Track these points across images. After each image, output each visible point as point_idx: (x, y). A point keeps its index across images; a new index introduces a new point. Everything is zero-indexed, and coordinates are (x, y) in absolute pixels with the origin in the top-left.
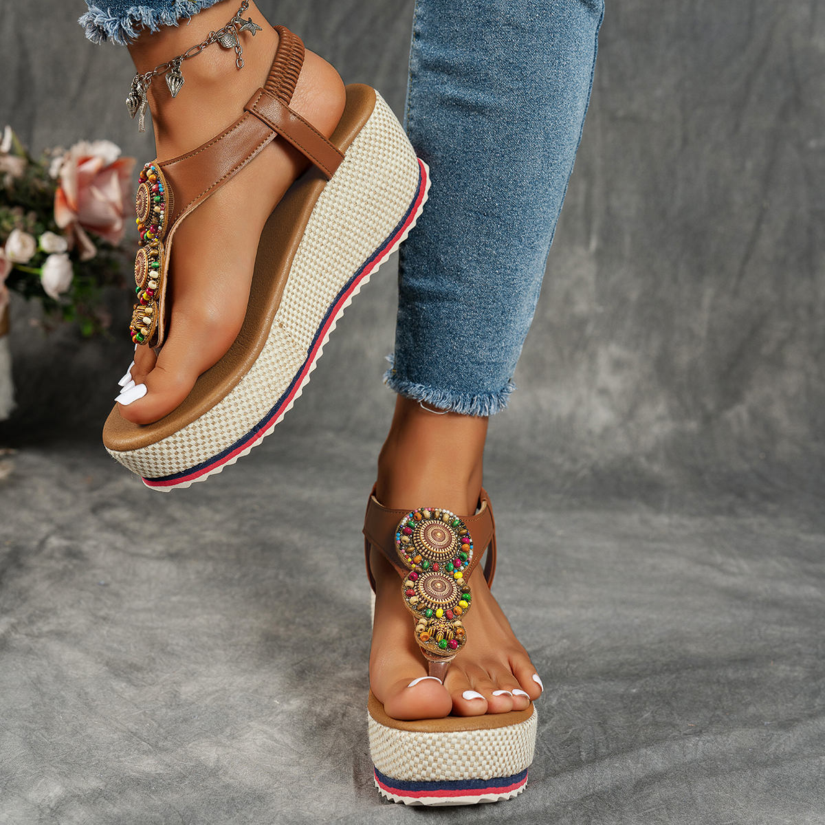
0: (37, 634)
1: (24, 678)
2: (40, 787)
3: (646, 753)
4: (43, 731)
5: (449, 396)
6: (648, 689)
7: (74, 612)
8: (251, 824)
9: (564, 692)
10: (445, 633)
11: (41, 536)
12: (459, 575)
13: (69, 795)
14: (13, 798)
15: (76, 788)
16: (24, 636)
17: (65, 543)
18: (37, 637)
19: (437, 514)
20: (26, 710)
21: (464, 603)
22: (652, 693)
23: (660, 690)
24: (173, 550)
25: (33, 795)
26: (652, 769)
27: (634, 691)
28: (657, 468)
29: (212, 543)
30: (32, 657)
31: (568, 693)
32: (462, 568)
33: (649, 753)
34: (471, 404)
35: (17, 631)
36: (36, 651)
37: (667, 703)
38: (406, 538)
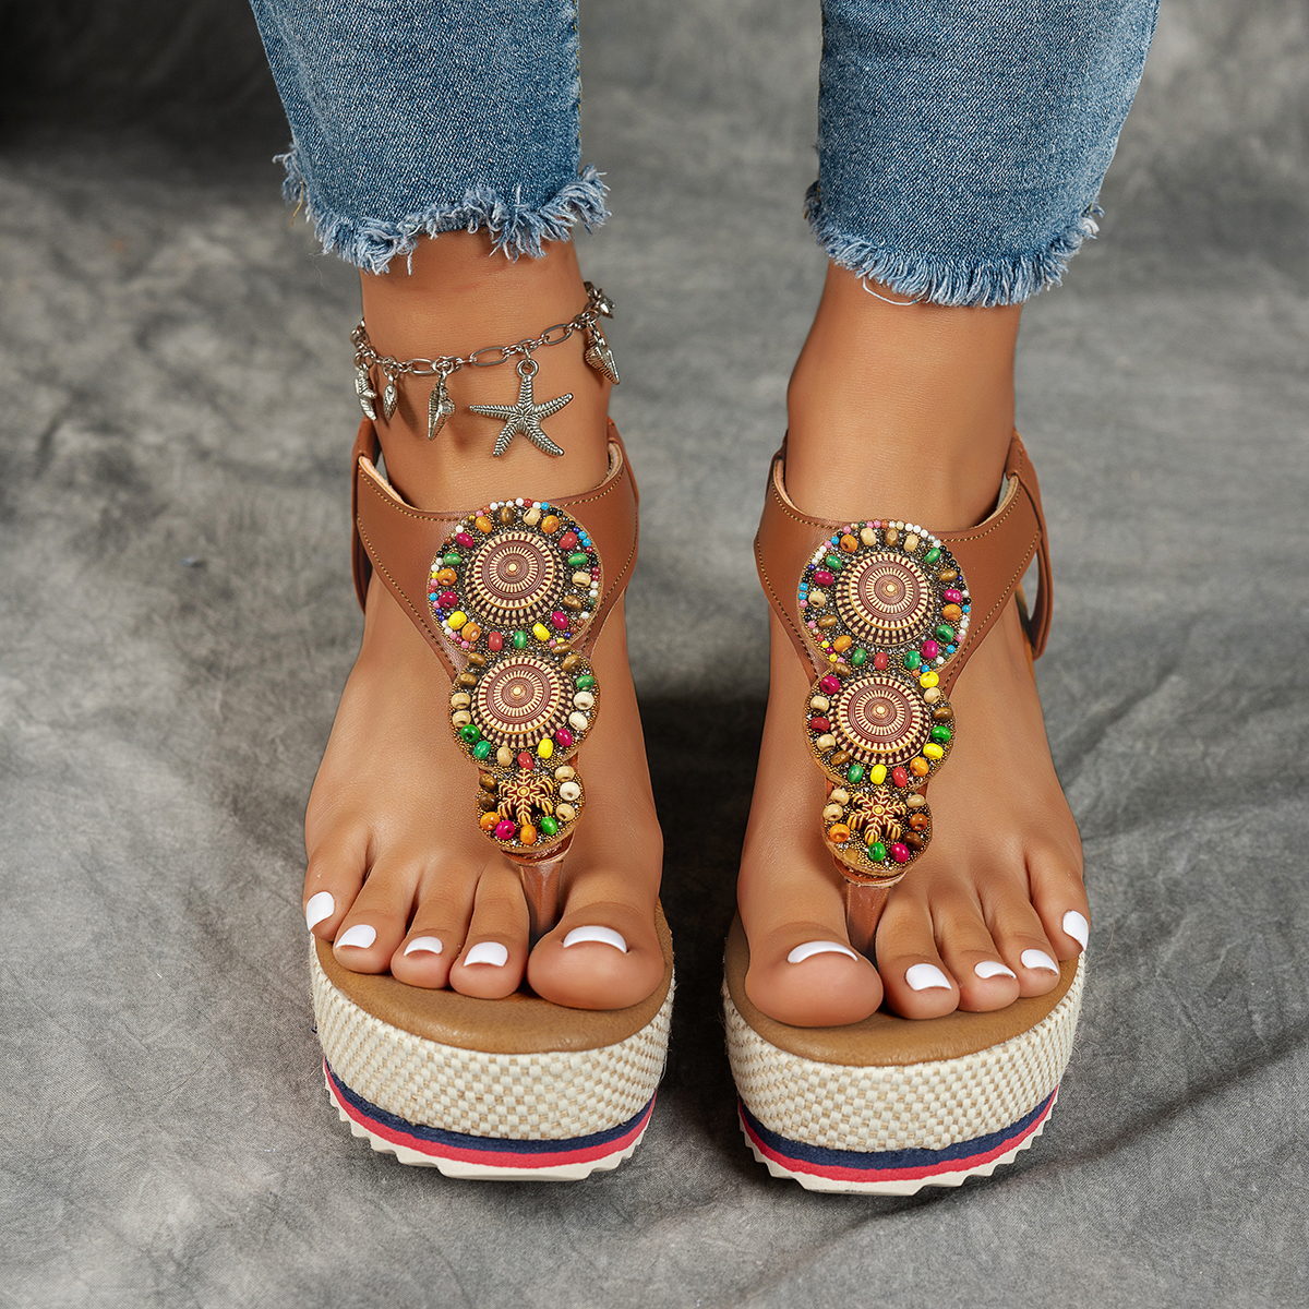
0: (73, 720)
4: (126, 1015)
5: (922, 268)
9: (1206, 837)
10: (884, 828)
11: (41, 426)
12: (930, 680)
16: (47, 729)
17: (95, 443)
18: (74, 728)
19: (892, 537)
21: (933, 750)
31: (1216, 838)
32: (940, 660)
34: (970, 284)
35: (31, 717)
38: (818, 596)
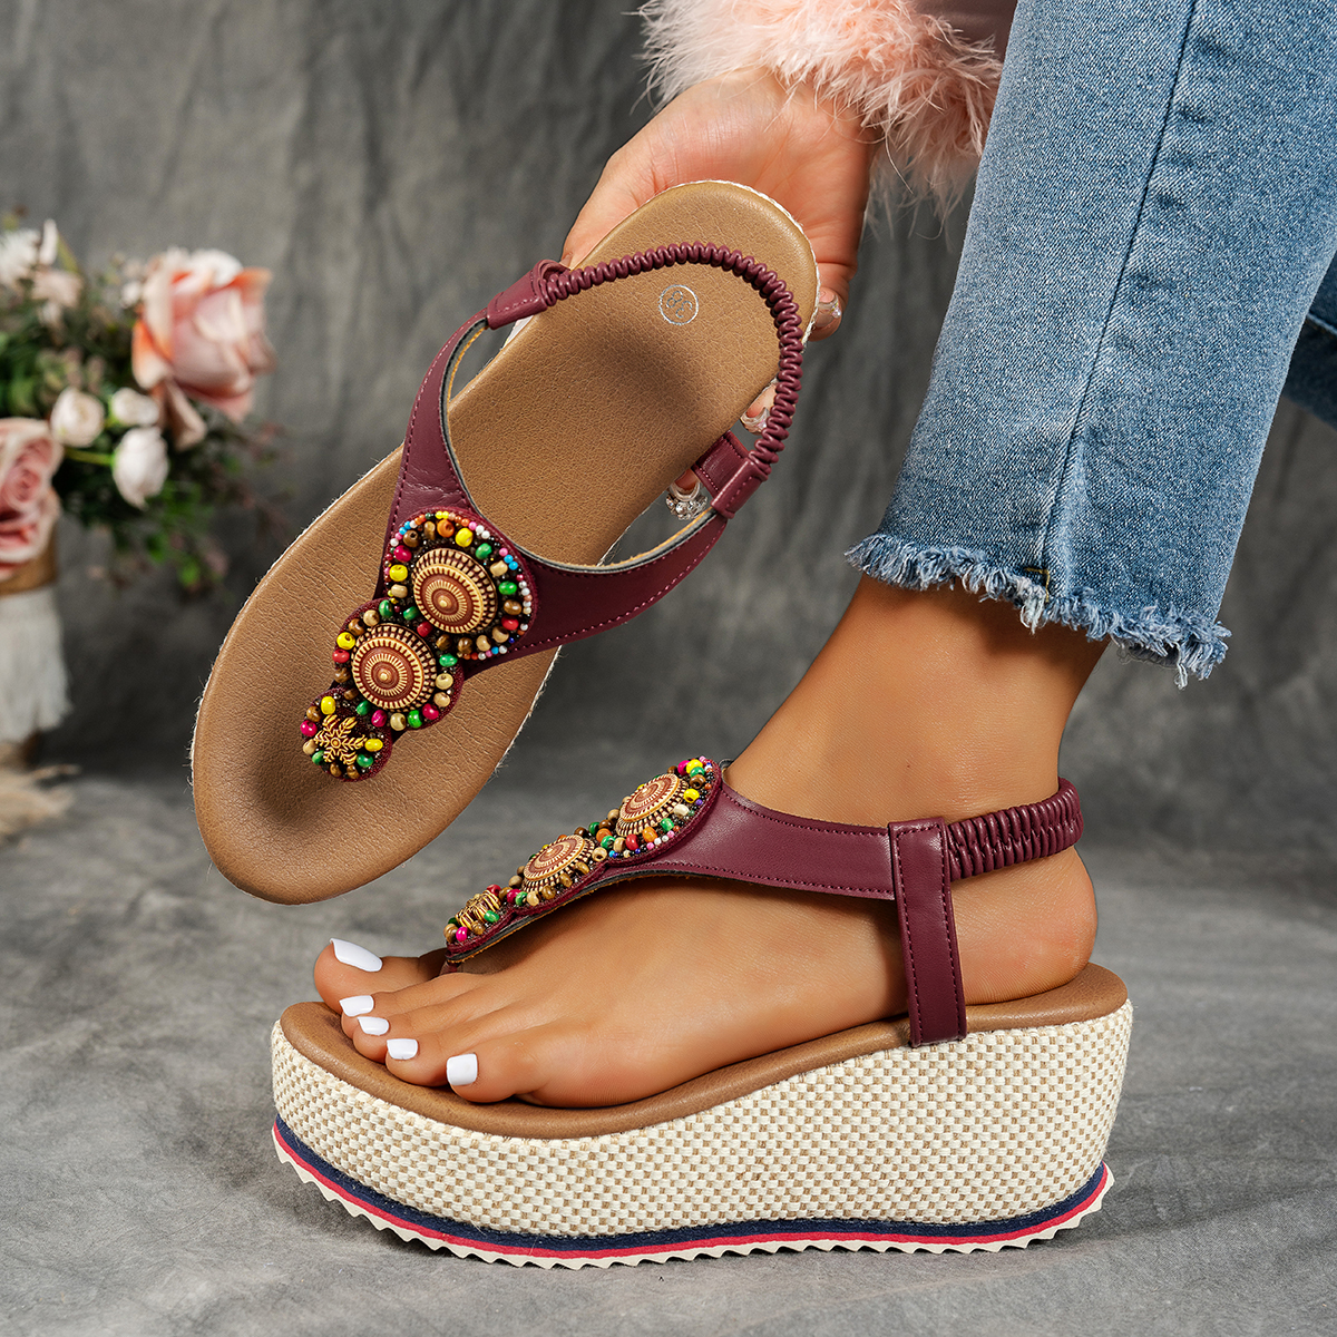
1: (125, 1111)
2: (169, 1283)
3: (1282, 1210)
6: (1253, 1107)
7: (202, 1009)
8: (575, 1335)
13: (226, 1297)
14: (119, 1302)
15: (235, 1283)
20: (132, 1161)
22: (1263, 1115)
23: (1275, 1108)
24: (363, 916)
25: (156, 1297)
26: (1299, 1235)
27: (1230, 1109)
28: (1169, 784)
29: (429, 906)
30: (137, 1076)
33: (1286, 1209)
36: (142, 1067)
37: (1294, 1128)
